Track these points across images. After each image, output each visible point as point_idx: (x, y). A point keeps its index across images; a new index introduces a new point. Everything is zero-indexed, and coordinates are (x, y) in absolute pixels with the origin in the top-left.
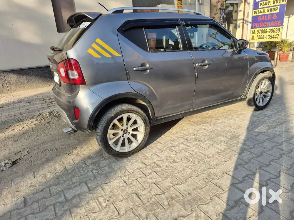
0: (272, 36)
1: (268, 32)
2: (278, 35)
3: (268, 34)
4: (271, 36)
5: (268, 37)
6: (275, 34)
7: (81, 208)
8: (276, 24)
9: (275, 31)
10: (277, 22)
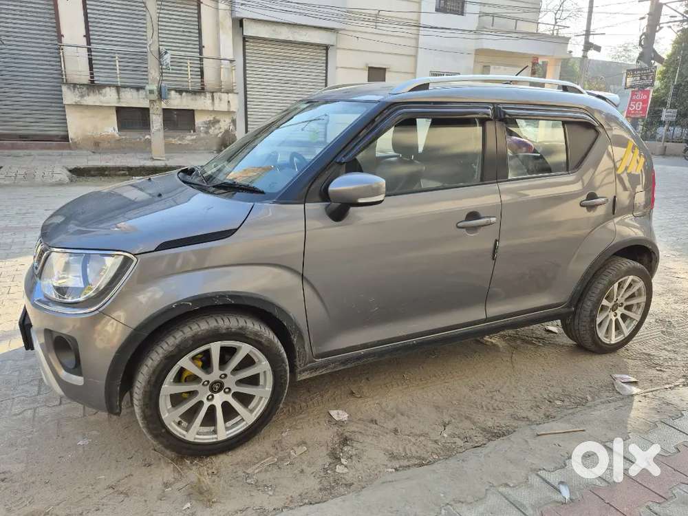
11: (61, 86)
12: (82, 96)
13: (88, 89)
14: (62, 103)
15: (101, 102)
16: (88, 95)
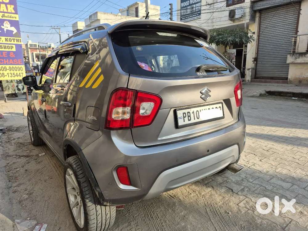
0: (15, 74)
1: (8, 69)
2: (21, 73)
3: (8, 71)
4: (13, 75)
5: (10, 75)
6: (18, 72)
7: (293, 176)
8: (16, 63)
9: (18, 70)
10: (17, 60)
11: (287, 55)
12: (296, 58)
13: (299, 55)
14: (286, 63)
15: (304, 61)
16: (299, 58)
